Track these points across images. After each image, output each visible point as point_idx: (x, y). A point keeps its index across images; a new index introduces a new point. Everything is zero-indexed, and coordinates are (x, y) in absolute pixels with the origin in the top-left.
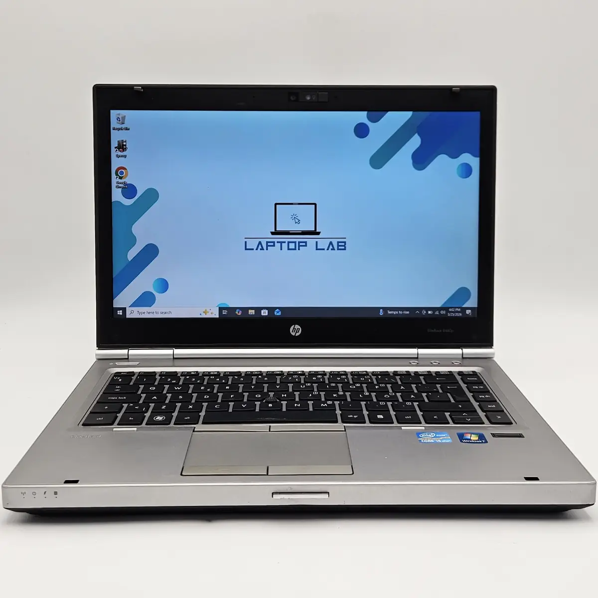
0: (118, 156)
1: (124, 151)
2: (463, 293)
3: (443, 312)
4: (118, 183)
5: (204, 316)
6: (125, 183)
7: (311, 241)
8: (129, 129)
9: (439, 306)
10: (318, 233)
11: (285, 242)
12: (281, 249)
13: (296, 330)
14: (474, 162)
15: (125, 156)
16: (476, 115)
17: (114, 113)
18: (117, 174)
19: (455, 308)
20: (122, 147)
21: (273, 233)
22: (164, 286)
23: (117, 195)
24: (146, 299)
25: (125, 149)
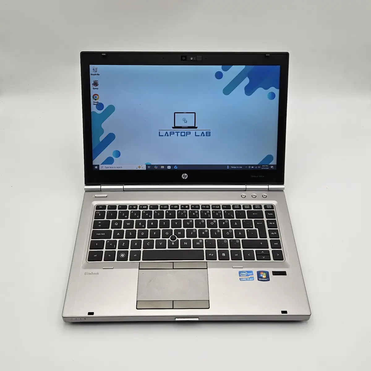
0: (94, 89)
1: (97, 86)
2: (269, 158)
3: (259, 167)
4: (94, 102)
5: (138, 169)
6: (97, 102)
7: (193, 131)
8: (99, 75)
9: (257, 164)
10: (196, 128)
11: (179, 132)
12: (177, 136)
13: (185, 176)
14: (277, 92)
15: (98, 89)
16: (278, 67)
17: (91, 67)
18: (93, 98)
19: (265, 165)
20: (96, 84)
21: (173, 128)
22: (118, 154)
23: (94, 108)
24: (109, 161)
25: (98, 85)
